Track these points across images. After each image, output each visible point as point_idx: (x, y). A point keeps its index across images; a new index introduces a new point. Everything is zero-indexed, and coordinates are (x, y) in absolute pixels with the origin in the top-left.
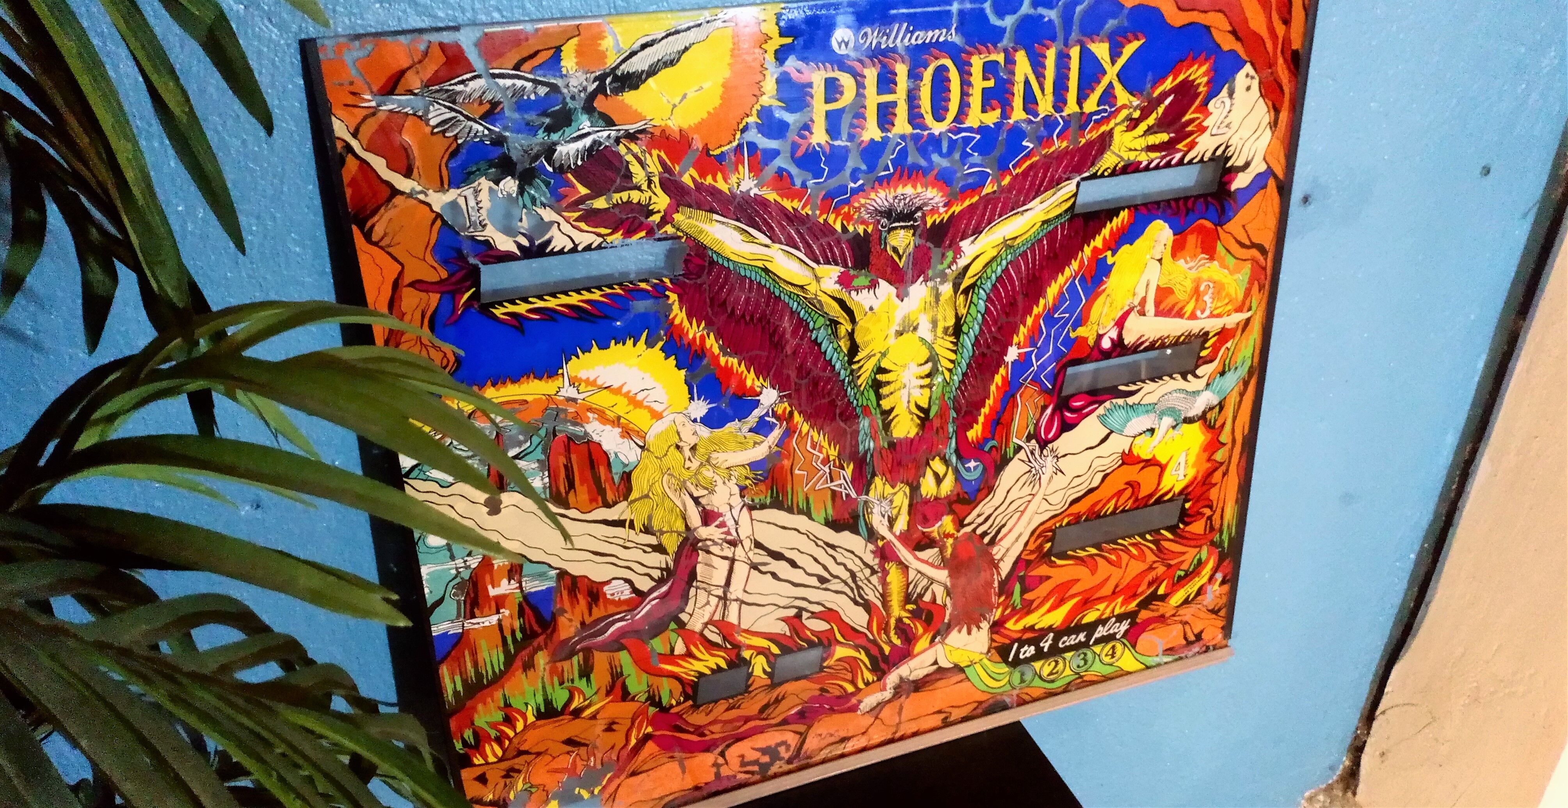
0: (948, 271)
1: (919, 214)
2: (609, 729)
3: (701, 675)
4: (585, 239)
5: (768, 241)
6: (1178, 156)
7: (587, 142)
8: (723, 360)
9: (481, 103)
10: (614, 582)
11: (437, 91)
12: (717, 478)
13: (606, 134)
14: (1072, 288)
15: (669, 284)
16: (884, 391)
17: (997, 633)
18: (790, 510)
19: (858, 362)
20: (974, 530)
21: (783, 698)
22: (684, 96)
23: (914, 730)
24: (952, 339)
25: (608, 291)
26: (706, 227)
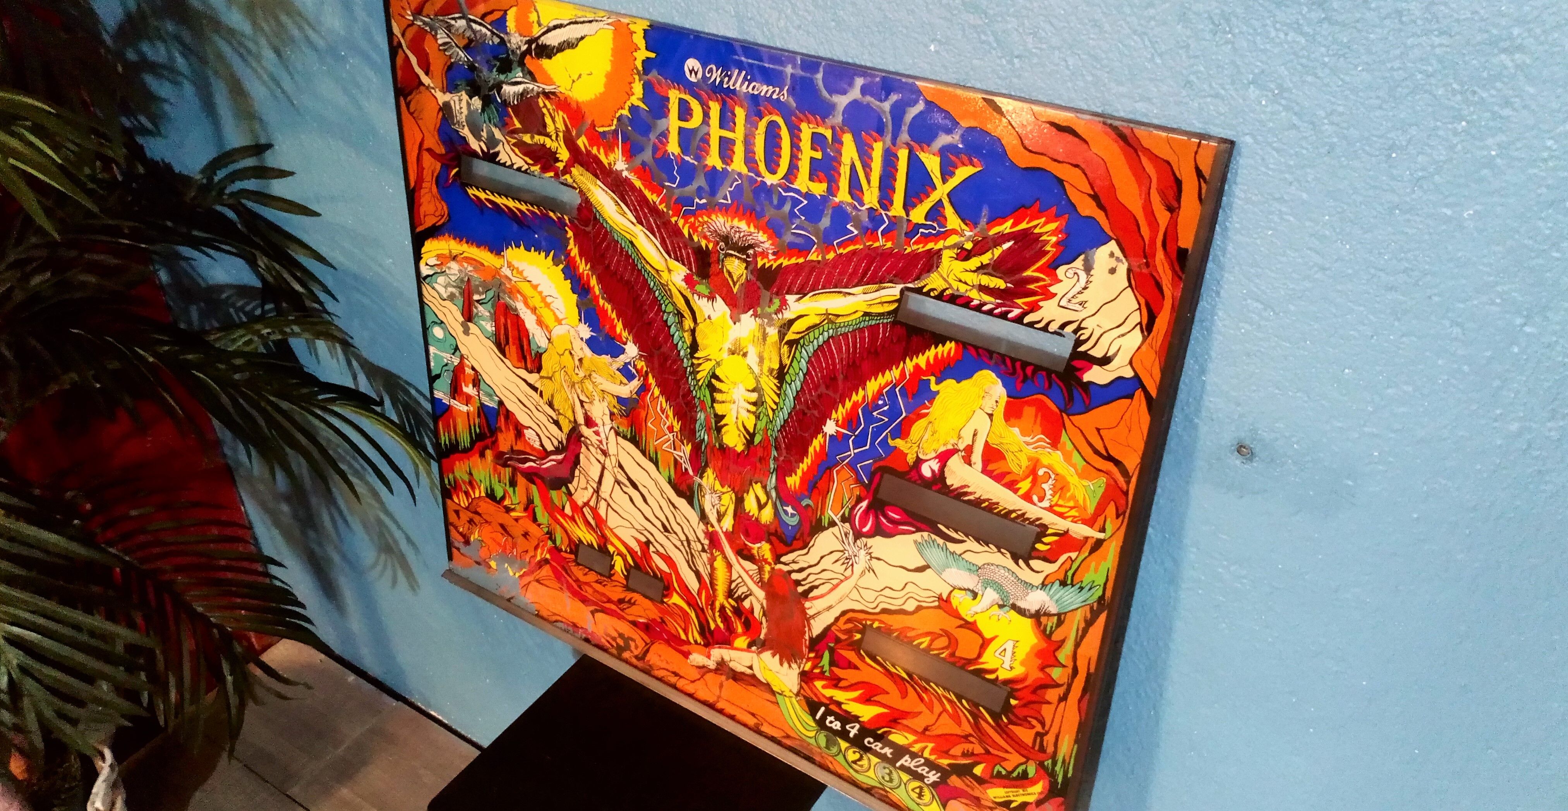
0: (774, 316)
1: (751, 252)
2: (526, 535)
3: (580, 541)
4: (519, 162)
5: (635, 221)
6: (1016, 312)
7: (520, 88)
8: (601, 302)
9: (463, 38)
10: (530, 430)
11: (442, 21)
12: (594, 393)
13: (531, 86)
14: (892, 394)
15: (567, 222)
16: (718, 396)
17: (806, 683)
18: (644, 453)
19: (698, 358)
20: (790, 572)
21: (634, 604)
22: (580, 76)
23: (733, 713)
24: (776, 381)
25: (531, 208)
26: (592, 187)
